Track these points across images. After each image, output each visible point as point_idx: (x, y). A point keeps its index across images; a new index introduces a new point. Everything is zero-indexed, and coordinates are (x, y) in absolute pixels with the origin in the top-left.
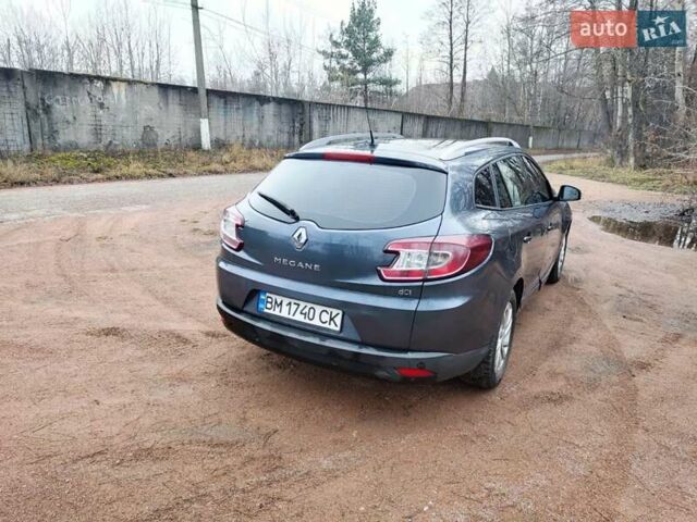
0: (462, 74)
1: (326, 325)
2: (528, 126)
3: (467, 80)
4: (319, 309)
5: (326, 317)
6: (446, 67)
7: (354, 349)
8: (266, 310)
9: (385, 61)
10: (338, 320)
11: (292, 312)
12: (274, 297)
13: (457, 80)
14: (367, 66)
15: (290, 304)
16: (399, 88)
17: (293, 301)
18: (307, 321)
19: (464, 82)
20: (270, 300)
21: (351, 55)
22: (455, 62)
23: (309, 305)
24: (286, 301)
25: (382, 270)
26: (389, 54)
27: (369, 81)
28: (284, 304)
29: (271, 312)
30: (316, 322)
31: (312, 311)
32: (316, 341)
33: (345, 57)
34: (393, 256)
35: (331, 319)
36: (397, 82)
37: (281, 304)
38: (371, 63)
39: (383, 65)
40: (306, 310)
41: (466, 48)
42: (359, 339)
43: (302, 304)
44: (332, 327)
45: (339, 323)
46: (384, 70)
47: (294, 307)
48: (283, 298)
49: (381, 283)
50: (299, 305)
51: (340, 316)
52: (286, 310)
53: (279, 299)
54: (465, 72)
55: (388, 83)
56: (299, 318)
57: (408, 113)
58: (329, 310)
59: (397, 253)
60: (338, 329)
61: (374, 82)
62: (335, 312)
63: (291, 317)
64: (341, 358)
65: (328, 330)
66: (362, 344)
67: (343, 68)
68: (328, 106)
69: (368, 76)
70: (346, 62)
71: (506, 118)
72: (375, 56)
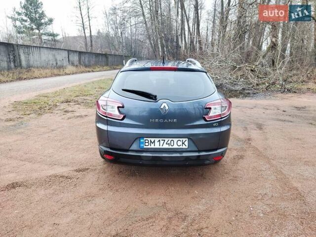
0: (89, 32)
1: (181, 147)
2: (122, 56)
3: (92, 34)
4: (175, 140)
5: (180, 143)
6: (81, 28)
7: (197, 154)
8: (145, 147)
9: (49, 24)
10: (186, 143)
11: (161, 145)
12: (149, 139)
13: (88, 35)
14: (39, 26)
15: (159, 141)
16: (58, 38)
17: (161, 139)
18: (170, 147)
19: (91, 36)
20: (147, 141)
21: (29, 20)
22: (85, 26)
23: (170, 139)
24: (157, 140)
25: (206, 117)
26: (51, 21)
27: (42, 34)
28: (156, 142)
29: (149, 147)
30: (175, 146)
31: (172, 142)
32: (178, 155)
33: (26, 21)
34: (208, 110)
35: (183, 143)
36: (57, 35)
37: (154, 142)
38: (42, 24)
39: (48, 26)
40: (169, 142)
41: (89, 20)
42: (196, 149)
43: (166, 140)
44: (184, 147)
45: (187, 145)
46: (50, 29)
47: (162, 142)
48: (155, 139)
49: (206, 123)
50: (164, 140)
51: (187, 142)
52: (157, 144)
53: (153, 140)
54: (91, 31)
55: (53, 35)
56: (166, 146)
57: (70, 50)
58: (181, 139)
59: (210, 108)
60: (187, 147)
61: (45, 34)
62: (184, 140)
63: (161, 147)
64: (191, 160)
65: (182, 149)
66: (199, 151)
67: (25, 27)
68: (28, 47)
69: (41, 31)
70: (27, 24)
71: (113, 53)
72: (43, 21)
